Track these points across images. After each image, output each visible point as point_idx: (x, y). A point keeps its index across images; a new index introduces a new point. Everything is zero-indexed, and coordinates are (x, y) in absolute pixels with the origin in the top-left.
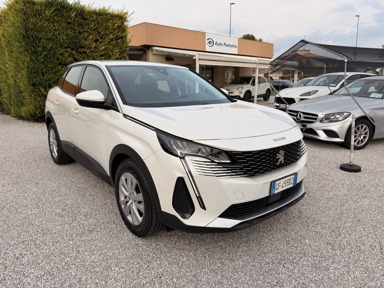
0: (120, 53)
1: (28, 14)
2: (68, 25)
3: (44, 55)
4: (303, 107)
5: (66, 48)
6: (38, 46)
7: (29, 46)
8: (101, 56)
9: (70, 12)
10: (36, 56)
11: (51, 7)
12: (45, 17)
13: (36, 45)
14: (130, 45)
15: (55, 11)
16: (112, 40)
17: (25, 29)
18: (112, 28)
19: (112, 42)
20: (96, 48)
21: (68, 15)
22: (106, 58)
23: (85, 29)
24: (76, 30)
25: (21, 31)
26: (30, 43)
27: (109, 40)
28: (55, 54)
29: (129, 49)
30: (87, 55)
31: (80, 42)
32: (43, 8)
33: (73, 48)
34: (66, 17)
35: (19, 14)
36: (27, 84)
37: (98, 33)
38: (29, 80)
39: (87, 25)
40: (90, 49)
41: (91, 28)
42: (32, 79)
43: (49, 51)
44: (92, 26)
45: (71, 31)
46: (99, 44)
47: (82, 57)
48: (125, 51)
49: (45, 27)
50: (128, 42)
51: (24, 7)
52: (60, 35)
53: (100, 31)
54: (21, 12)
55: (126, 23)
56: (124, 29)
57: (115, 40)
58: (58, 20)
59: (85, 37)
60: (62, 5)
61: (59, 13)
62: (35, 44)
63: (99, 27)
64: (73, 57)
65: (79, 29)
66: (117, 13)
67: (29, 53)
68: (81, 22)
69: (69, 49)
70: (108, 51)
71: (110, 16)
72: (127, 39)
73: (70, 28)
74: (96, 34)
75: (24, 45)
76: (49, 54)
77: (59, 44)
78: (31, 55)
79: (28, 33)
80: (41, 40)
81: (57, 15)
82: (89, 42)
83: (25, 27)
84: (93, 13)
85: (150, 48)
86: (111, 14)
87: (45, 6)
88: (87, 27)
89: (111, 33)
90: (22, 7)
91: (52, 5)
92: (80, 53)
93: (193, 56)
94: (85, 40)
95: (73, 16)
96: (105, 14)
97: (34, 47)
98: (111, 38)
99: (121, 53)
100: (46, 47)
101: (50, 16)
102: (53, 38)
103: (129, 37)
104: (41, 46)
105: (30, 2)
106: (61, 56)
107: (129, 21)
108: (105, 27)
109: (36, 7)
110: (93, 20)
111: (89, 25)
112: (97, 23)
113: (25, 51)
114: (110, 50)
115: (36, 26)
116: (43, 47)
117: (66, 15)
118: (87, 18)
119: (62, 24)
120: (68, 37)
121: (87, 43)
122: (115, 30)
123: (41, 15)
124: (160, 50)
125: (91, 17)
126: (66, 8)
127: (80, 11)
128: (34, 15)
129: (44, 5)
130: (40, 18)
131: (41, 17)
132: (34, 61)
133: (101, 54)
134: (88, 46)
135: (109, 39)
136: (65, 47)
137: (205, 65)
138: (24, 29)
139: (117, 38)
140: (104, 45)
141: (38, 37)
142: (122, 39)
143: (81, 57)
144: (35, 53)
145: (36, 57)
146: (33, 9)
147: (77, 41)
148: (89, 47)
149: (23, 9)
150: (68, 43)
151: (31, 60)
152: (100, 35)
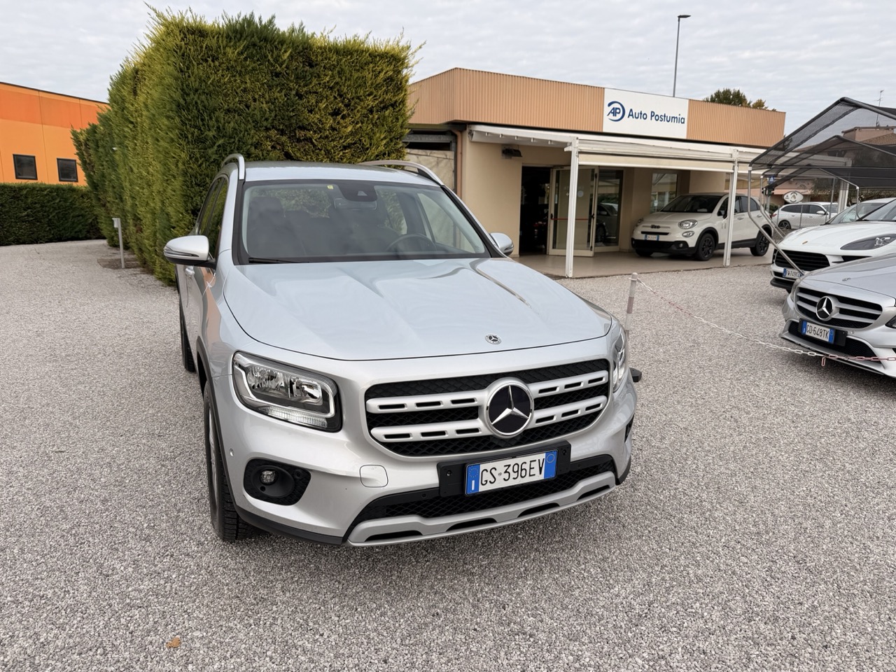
0: (387, 140)
1: (189, 57)
2: (273, 79)
3: (219, 146)
4: (841, 282)
5: (267, 129)
6: (208, 126)
7: (188, 127)
8: (345, 148)
9: (280, 50)
10: (201, 149)
11: (239, 41)
12: (225, 62)
13: (204, 125)
14: (412, 121)
15: (247, 48)
16: (371, 111)
17: (182, 90)
18: (372, 84)
19: (371, 116)
20: (333, 129)
21: (274, 56)
22: (355, 151)
23: (311, 86)
24: (291, 90)
25: (174, 96)
26: (190, 120)
27: (365, 111)
28: (244, 143)
29: (409, 130)
30: (314, 146)
31: (299, 116)
32: (222, 42)
33: (283, 129)
34: (271, 60)
35: (173, 59)
36: (182, 210)
37: (341, 96)
38: (185, 202)
39: (315, 77)
40: (321, 132)
41: (325, 83)
42: (192, 199)
43: (231, 138)
44: (327, 79)
45: (280, 91)
46: (342, 121)
47: (302, 150)
48: (401, 136)
49: (225, 84)
50: (409, 113)
51: (183, 43)
52: (255, 100)
53: (345, 90)
54: (177, 52)
55: (405, 72)
56: (400, 84)
57: (377, 111)
58: (254, 69)
59: (310, 104)
60: (264, 35)
61: (257, 52)
62: (201, 123)
63: (343, 81)
64: (283, 151)
65: (297, 87)
66: (385, 48)
67: (188, 142)
68: (303, 71)
69: (273, 133)
70: (362, 136)
71: (370, 54)
72: (406, 107)
73: (277, 85)
75: (179, 125)
76: (229, 143)
77: (253, 122)
78: (191, 146)
79: (188, 99)
80: (214, 113)
81: (251, 57)
82: (318, 116)
83: (182, 85)
84: (330, 50)
85: (466, 129)
86: (370, 51)
87: (227, 38)
88: (315, 81)
89: (369, 95)
90: (178, 43)
91: (241, 36)
92: (299, 140)
93: (565, 144)
94: (310, 111)
95: (286, 57)
96: (357, 51)
97: (200, 129)
98: (370, 107)
99: (391, 140)
100: (224, 129)
101: (235, 61)
102: (240, 109)
103: (410, 103)
104: (213, 127)
105: (195, 31)
106: (256, 148)
107: (412, 66)
108: (356, 81)
109: (206, 42)
110: (330, 66)
111: (319, 77)
112: (339, 72)
113: (180, 138)
114: (367, 134)
115: (206, 83)
116: (218, 128)
117: (270, 57)
118: (317, 61)
119: (260, 77)
120: (273, 106)
121: (314, 118)
122: (378, 87)
123: (217, 59)
124: (488, 133)
125: (326, 59)
126: (272, 41)
127: (301, 48)
128: (202, 59)
129: (225, 35)
130: (214, 66)
131: (217, 63)
132: (197, 160)
133: (345, 144)
134: (316, 124)
135: (366, 107)
136: (266, 127)
137: (599, 166)
138: (179, 90)
139: (382, 105)
140: (353, 122)
141: (209, 105)
142: (394, 109)
143: (299, 150)
144: (201, 142)
145: (202, 151)
146: (202, 47)
147: (292, 114)
148: (319, 128)
149: (181, 47)
150: (274, 119)
151: (191, 158)
152: (344, 99)
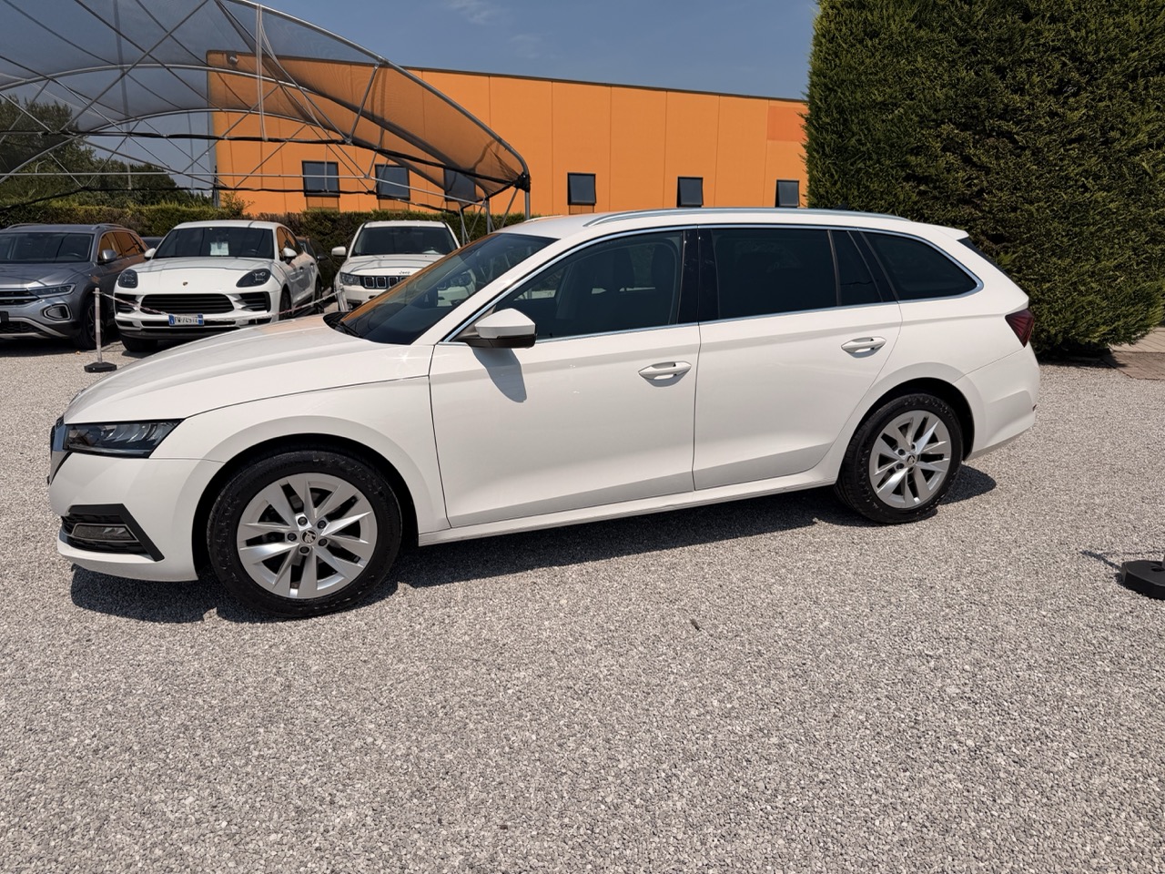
5: (938, 124)
8: (1071, 142)
16: (1133, 77)
19: (1131, 86)
20: (1052, 114)
27: (1120, 78)
30: (1014, 142)
32: (887, 11)
33: (965, 124)
34: (960, 21)
37: (1073, 59)
39: (1032, 36)
41: (1047, 42)
47: (992, 151)
51: (833, 22)
53: (1085, 48)
57: (1146, 74)
58: (930, 41)
59: (1017, 78)
63: (1083, 34)
64: (961, 154)
65: (998, 57)
67: (824, 153)
69: (948, 128)
74: (1064, 64)
81: (927, 23)
82: (1027, 97)
89: (1133, 51)
94: (1015, 92)
98: (1131, 69)
106: (918, 153)
110: (1061, 14)
111: (1040, 34)
117: (957, 18)
128: (857, 40)
130: (872, 45)
131: (876, 41)
133: (1071, 136)
135: (1122, 72)
136: (933, 120)
152: (1081, 63)
